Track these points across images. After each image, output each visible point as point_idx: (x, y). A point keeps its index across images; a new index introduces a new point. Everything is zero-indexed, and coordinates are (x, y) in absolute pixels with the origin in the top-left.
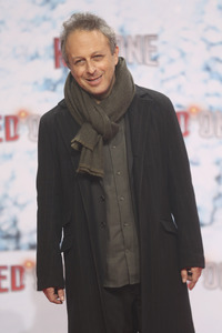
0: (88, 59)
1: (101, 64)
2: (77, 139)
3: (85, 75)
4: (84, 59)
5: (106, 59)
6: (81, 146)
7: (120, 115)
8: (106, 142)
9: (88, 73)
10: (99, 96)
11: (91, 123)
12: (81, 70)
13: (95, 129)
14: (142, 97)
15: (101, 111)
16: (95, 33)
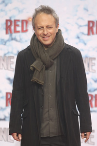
0: (45, 27)
1: (51, 31)
2: (33, 65)
3: (42, 35)
4: (43, 27)
5: (53, 29)
6: (34, 69)
7: (55, 56)
8: (47, 69)
9: (44, 34)
10: (47, 46)
11: (41, 58)
12: (40, 32)
13: (42, 62)
14: (67, 49)
15: (46, 53)
16: (50, 16)
